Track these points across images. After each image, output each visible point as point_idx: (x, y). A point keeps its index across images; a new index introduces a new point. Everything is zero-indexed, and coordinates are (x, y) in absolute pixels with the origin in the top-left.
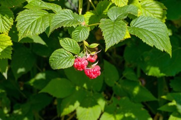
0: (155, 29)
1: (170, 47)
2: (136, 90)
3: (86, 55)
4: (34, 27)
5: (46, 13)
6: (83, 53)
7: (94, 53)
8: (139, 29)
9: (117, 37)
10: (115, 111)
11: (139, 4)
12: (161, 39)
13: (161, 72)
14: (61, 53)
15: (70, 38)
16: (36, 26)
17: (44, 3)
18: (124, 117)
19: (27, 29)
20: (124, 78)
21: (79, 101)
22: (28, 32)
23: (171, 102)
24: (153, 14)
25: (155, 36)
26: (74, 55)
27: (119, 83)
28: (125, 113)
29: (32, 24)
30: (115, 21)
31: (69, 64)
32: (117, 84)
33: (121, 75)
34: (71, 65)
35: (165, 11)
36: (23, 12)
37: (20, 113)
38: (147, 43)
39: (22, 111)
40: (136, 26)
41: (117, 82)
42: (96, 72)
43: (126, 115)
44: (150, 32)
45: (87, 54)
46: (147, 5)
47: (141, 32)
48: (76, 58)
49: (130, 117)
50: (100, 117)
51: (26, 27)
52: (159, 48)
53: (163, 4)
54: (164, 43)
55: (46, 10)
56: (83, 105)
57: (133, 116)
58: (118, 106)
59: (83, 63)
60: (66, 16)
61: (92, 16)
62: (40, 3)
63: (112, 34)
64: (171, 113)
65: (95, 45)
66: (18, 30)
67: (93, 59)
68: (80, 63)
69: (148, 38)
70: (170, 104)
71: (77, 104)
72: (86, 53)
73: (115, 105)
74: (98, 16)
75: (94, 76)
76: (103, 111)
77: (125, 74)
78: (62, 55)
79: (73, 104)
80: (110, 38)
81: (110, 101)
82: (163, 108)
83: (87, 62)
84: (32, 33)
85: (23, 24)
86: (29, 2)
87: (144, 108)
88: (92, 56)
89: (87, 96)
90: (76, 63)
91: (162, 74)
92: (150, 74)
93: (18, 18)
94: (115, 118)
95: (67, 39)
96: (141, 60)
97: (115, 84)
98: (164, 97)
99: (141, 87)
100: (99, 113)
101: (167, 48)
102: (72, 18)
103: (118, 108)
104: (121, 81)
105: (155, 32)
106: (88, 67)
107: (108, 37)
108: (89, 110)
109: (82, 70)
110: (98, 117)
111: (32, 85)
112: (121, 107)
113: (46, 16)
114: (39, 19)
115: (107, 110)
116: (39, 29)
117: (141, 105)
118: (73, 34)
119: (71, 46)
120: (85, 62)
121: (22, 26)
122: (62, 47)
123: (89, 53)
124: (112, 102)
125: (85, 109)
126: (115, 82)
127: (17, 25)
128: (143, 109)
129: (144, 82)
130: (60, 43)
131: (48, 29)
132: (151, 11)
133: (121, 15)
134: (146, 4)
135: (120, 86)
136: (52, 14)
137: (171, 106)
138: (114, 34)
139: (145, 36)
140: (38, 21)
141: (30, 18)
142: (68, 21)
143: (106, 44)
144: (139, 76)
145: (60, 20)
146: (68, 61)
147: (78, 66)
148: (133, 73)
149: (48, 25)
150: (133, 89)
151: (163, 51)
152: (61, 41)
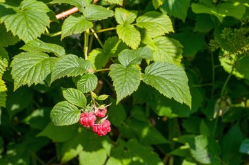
0: (173, 77)
1: (190, 97)
2: (145, 132)
3: (94, 109)
4: (32, 75)
5: (47, 57)
6: (90, 105)
7: (103, 107)
8: (155, 77)
9: (129, 87)
10: (122, 155)
11: (152, 41)
12: (180, 89)
13: (173, 113)
14: (64, 106)
15: (76, 88)
16: (35, 73)
17: (44, 43)
18: (132, 162)
19: (24, 76)
20: (132, 118)
21: (82, 145)
22: (25, 80)
23: (183, 145)
24: (168, 53)
25: (173, 85)
26: (79, 108)
27: (127, 124)
28: (133, 156)
29: (30, 71)
30: (128, 66)
31: (74, 120)
32: (124, 124)
33: (128, 115)
34: (76, 121)
35: (181, 50)
36: (19, 55)
37: (15, 154)
38: (165, 95)
39: (17, 151)
40: (152, 74)
41: (124, 121)
42: (106, 128)
43: (134, 159)
44: (167, 81)
45: (96, 108)
46: (160, 43)
47: (157, 81)
48: (82, 112)
49: (138, 162)
50: (106, 162)
51: (23, 74)
52: (178, 101)
53: (178, 42)
54: (183, 94)
55: (46, 53)
56: (86, 149)
57: (142, 161)
58: (126, 149)
59: (91, 118)
60: (70, 63)
61: (98, 55)
62: (39, 44)
63: (124, 83)
64: (184, 158)
65: (104, 97)
66: (13, 78)
67: (102, 114)
68: (87, 119)
69: (165, 89)
70: (182, 148)
71: (80, 148)
72: (94, 106)
73: (122, 148)
74: (105, 54)
75: (102, 132)
76: (109, 155)
77: (133, 113)
78: (66, 109)
79: (75, 148)
80: (122, 88)
81: (116, 143)
82: (175, 152)
83: (95, 117)
84: (29, 81)
85: (20, 71)
86: (26, 42)
87: (154, 151)
88: (101, 110)
89: (91, 138)
90: (82, 119)
91: (174, 115)
92: (161, 114)
93: (13, 63)
94: (122, 163)
95: (71, 89)
96: (152, 98)
97: (122, 125)
98: (175, 139)
99: (150, 128)
100: (105, 158)
101: (187, 99)
102: (77, 65)
103: (125, 151)
104: (129, 121)
105: (172, 81)
106: (96, 122)
107: (119, 87)
108: (94, 154)
109: (89, 126)
110: (103, 162)
111: (28, 123)
112: (129, 151)
113: (46, 60)
114: (38, 64)
115: (113, 154)
116: (37, 77)
117: (151, 148)
118: (79, 84)
119: (76, 98)
120: (92, 118)
121: (17, 73)
122: (65, 100)
123: (97, 106)
124: (119, 143)
125: (89, 153)
126: (122, 122)
127: (12, 71)
128: (153, 153)
129: (154, 122)
130: (64, 94)
131: (49, 77)
132: (165, 50)
133: (135, 60)
134: (160, 41)
135: (127, 127)
136: (53, 58)
137: (184, 150)
138: (126, 84)
139: (162, 86)
140: (37, 67)
141: (27, 63)
142: (73, 68)
143: (118, 96)
144: (148, 114)
145: (63, 68)
146: (72, 116)
147: (84, 123)
148: (142, 113)
149: (49, 72)
150: (142, 130)
151: (182, 103)
152: (64, 93)
